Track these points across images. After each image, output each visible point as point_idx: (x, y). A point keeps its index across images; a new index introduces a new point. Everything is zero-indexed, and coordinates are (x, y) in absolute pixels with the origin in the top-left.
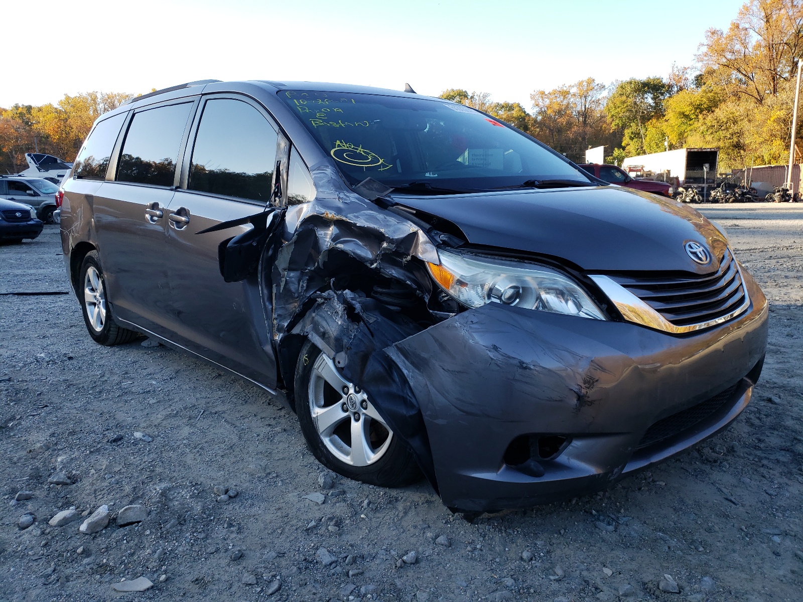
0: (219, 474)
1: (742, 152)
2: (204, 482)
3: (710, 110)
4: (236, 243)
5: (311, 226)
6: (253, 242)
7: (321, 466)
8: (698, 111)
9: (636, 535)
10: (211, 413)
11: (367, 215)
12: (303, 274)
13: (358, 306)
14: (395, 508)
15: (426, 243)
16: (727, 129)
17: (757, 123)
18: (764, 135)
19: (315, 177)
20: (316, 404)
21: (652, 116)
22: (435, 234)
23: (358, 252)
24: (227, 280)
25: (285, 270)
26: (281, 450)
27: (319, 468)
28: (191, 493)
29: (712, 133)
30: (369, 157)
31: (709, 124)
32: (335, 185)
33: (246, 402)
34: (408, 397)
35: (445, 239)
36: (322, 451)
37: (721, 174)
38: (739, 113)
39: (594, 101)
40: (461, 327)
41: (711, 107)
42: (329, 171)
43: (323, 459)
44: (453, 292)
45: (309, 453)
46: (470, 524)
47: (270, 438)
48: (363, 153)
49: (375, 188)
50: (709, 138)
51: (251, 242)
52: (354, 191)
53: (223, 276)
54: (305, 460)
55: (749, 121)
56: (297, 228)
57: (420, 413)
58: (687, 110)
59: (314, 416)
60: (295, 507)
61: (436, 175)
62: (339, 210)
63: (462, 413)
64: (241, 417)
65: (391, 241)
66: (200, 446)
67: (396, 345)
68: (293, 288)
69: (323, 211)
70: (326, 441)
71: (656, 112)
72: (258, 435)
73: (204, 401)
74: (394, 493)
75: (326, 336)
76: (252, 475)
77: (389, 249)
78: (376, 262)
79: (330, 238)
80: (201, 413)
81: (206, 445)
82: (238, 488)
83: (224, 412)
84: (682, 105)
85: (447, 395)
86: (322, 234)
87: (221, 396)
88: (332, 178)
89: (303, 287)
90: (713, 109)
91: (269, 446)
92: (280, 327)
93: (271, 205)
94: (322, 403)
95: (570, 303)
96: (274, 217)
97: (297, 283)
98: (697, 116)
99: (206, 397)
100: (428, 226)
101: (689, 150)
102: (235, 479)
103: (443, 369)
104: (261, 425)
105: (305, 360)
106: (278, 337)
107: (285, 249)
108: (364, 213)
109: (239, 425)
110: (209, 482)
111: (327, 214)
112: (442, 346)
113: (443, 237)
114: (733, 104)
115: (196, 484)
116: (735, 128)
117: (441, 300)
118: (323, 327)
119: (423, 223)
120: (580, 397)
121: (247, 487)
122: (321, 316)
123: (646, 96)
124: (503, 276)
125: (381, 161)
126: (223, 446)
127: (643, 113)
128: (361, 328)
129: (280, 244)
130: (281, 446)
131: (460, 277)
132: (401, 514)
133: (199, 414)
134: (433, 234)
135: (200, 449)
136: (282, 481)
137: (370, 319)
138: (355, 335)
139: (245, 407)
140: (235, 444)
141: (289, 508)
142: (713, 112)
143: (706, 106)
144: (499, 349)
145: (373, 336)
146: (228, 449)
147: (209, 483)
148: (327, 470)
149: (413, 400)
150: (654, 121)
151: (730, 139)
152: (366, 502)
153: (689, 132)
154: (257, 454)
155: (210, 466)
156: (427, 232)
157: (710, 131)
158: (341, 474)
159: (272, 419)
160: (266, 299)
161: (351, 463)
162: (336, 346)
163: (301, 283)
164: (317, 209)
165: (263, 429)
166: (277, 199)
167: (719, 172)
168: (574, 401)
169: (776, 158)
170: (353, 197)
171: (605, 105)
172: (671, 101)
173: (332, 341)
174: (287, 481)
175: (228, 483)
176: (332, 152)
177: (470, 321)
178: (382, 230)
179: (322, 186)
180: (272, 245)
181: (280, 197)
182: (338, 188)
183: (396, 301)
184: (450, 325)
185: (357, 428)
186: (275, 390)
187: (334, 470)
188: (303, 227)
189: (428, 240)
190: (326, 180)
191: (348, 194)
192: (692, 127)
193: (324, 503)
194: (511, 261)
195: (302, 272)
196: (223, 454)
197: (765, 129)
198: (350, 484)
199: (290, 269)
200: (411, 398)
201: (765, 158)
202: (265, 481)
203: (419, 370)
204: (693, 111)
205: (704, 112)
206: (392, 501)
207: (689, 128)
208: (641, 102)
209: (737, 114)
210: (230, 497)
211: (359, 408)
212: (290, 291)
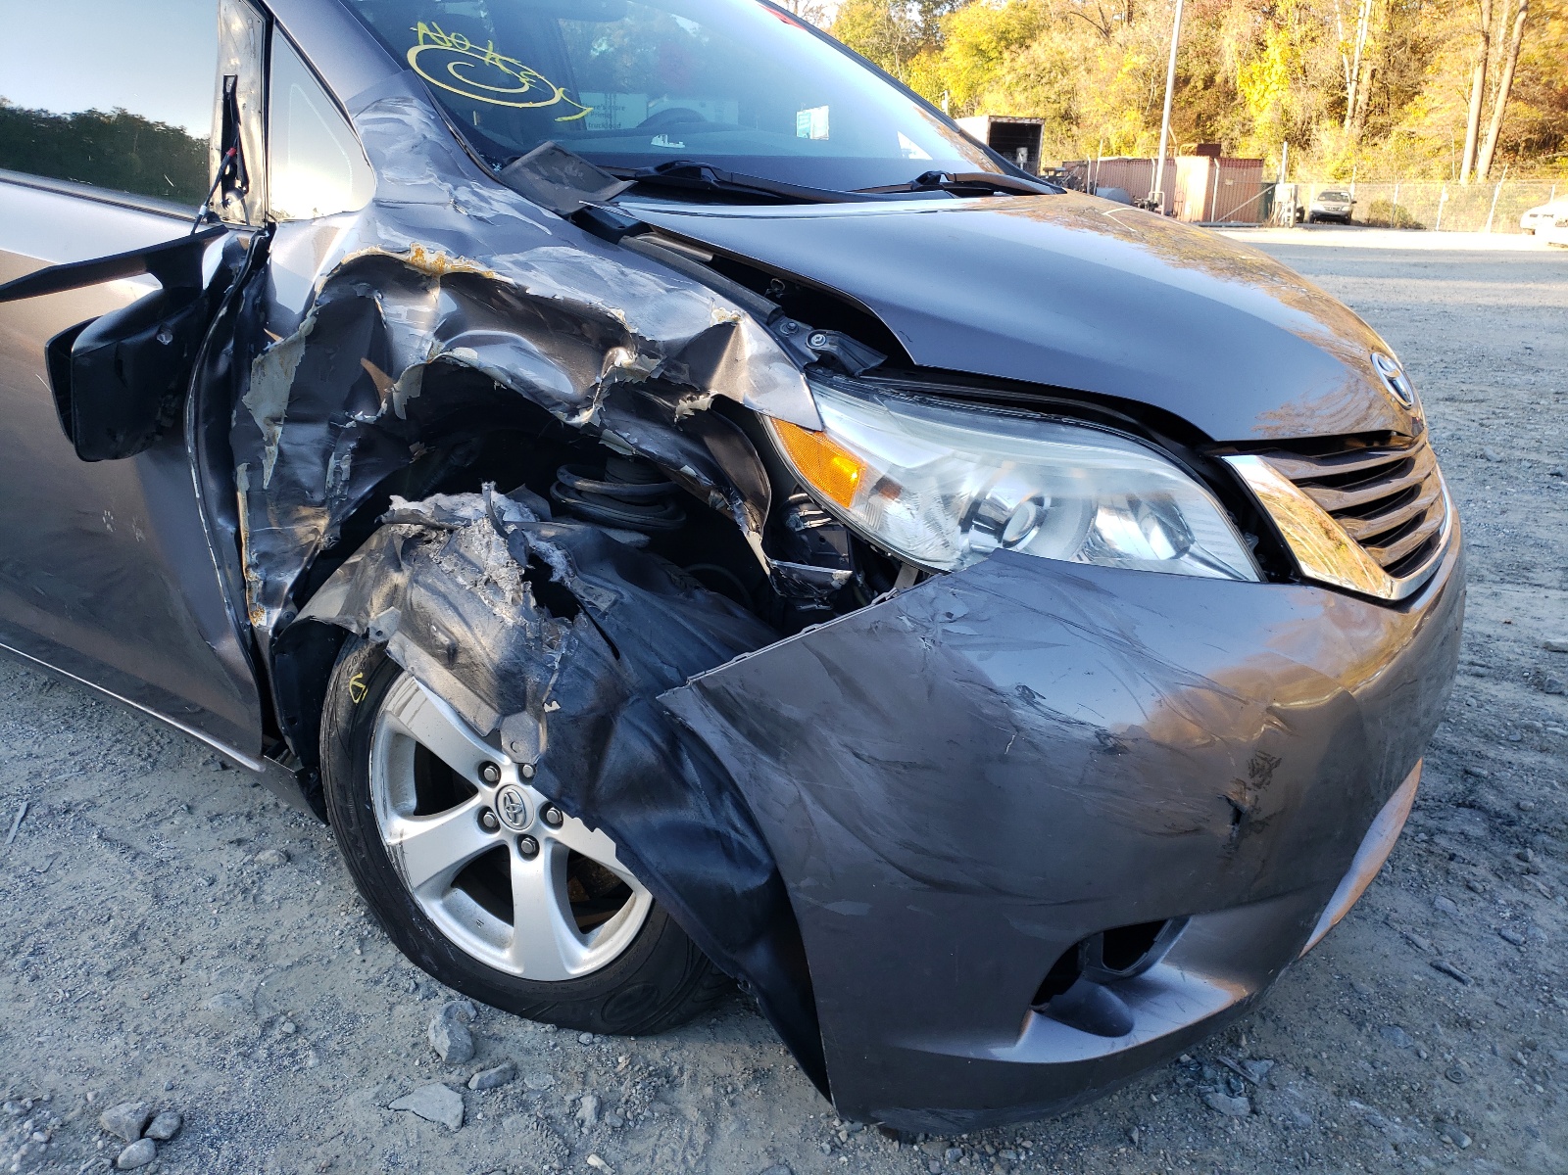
0: (107, 1048)
1: (1074, 128)
2: (61, 1088)
3: (1022, 44)
4: (103, 336)
5: (360, 290)
6: (159, 332)
7: (422, 977)
8: (1003, 43)
9: (1306, 1119)
10: (51, 811)
11: (557, 260)
12: (336, 431)
13: (557, 558)
14: (675, 1113)
15: (769, 359)
16: (1050, 83)
17: (1101, 76)
18: (1111, 99)
19: (367, 132)
20: (395, 806)
21: (920, 48)
22: (790, 329)
23: (530, 374)
24: (88, 450)
25: (275, 420)
26: (291, 930)
27: (417, 986)
28: (24, 1148)
29: (1025, 89)
30: (523, 80)
31: (1022, 71)
32: (436, 161)
33: (154, 764)
34: (733, 834)
35: (827, 347)
36: (421, 936)
37: (1047, 170)
38: (1070, 54)
39: (811, 10)
40: (914, 631)
41: (1024, 38)
42: (415, 115)
43: (426, 958)
44: (862, 515)
45: (378, 933)
46: (896, 1144)
47: (248, 891)
48: (503, 68)
49: (568, 177)
50: (1020, 98)
51: (152, 333)
52: (503, 182)
53: (71, 439)
54: (370, 958)
55: (1089, 71)
56: (313, 293)
57: (777, 883)
58: (985, 40)
59: (389, 840)
60: (378, 1150)
61: (681, 145)
62: (459, 243)
63: (919, 885)
64: (149, 816)
65: (647, 348)
66: (31, 940)
67: (699, 684)
68: (306, 473)
69: (405, 241)
70: (434, 911)
71: (928, 40)
72: (212, 882)
73: (23, 769)
74: (655, 1052)
75: (462, 659)
76: (217, 1037)
77: (638, 371)
78: (588, 408)
79: (430, 328)
80: (21, 814)
81: (47, 936)
82: (178, 1096)
83: (92, 804)
84: (975, 30)
85: (870, 832)
86: (399, 315)
87: (74, 749)
88: (425, 137)
89: (338, 471)
90: (1028, 42)
91: (252, 920)
92: (269, 588)
93: (212, 217)
94: (412, 802)
95: (1157, 532)
96: (229, 254)
97: (318, 461)
98: (1000, 53)
99: (30, 755)
100: (767, 306)
101: (993, 120)
102: (164, 1061)
103: (857, 755)
104: (214, 842)
105: (357, 690)
106: (266, 620)
107: (276, 359)
108: (550, 255)
109: (146, 848)
110: (76, 1080)
111: (419, 252)
112: (852, 689)
113: (821, 342)
114: (1063, 35)
115: (36, 1102)
116: (1064, 83)
117: (798, 526)
118: (448, 632)
119: (748, 294)
120: (1238, 815)
121: (210, 1088)
122: (433, 590)
123: (909, 6)
124: (1007, 465)
125: (559, 94)
126: (104, 933)
127: (903, 40)
128: (582, 634)
129: (260, 342)
130: (293, 914)
131: (889, 472)
132: (701, 1137)
133: (12, 820)
134: (784, 331)
135: (32, 954)
136: (315, 1046)
137: (596, 599)
138: (564, 659)
139: (151, 780)
140: (144, 921)
141: (358, 1158)
142: (1027, 47)
143: (1016, 36)
144: (1037, 699)
145: (617, 655)
146: (124, 946)
147: (80, 1090)
148: (444, 992)
149: (752, 843)
150: (923, 56)
151: (1055, 102)
152: (589, 1105)
153: (986, 85)
154: (221, 955)
155: (74, 1019)
156: (768, 324)
157: (1023, 84)
158: (486, 1002)
159: (242, 820)
160: (214, 509)
161: (516, 970)
162: (501, 695)
163: (332, 462)
164: (383, 235)
165: (224, 858)
166: (230, 196)
167: (1043, 166)
168: (1225, 829)
169: (1130, 144)
170: (502, 201)
171: (834, 20)
172: (955, 21)
173: (484, 678)
174: (332, 1045)
175: (142, 1081)
176: (412, 56)
177: (943, 611)
178: (619, 314)
179: (391, 164)
180: (227, 342)
181: (241, 194)
182: (449, 171)
183: (635, 517)
184: (880, 625)
185: (530, 876)
186: (259, 759)
187: (465, 991)
188: (335, 290)
189: (776, 349)
190: (404, 143)
191: (485, 192)
192: (992, 74)
193: (464, 1123)
194: (1024, 418)
195: (331, 426)
196: (110, 967)
197: (1113, 88)
198: (522, 1034)
199: (292, 418)
200: (743, 835)
201: (1112, 142)
202: (262, 1053)
203: (775, 754)
204: (994, 44)
205: (1013, 48)
206: (660, 1085)
207: (986, 78)
208: (901, 19)
209: (1068, 56)
210: (159, 1142)
211: (537, 825)
212: (296, 483)
